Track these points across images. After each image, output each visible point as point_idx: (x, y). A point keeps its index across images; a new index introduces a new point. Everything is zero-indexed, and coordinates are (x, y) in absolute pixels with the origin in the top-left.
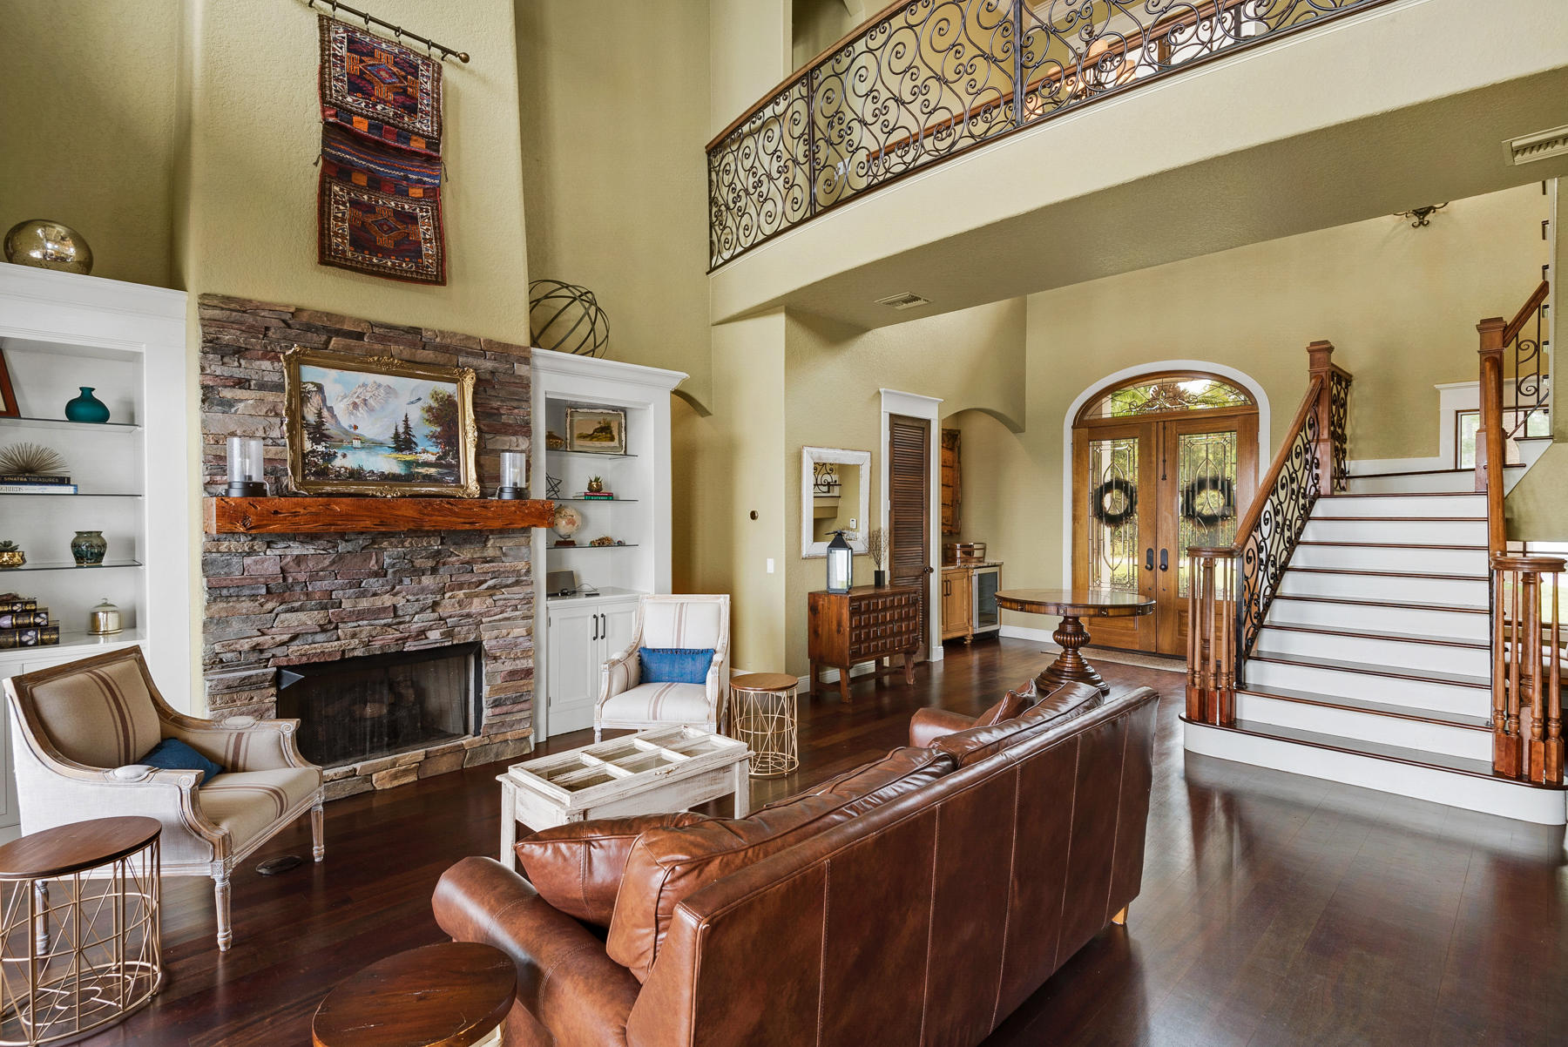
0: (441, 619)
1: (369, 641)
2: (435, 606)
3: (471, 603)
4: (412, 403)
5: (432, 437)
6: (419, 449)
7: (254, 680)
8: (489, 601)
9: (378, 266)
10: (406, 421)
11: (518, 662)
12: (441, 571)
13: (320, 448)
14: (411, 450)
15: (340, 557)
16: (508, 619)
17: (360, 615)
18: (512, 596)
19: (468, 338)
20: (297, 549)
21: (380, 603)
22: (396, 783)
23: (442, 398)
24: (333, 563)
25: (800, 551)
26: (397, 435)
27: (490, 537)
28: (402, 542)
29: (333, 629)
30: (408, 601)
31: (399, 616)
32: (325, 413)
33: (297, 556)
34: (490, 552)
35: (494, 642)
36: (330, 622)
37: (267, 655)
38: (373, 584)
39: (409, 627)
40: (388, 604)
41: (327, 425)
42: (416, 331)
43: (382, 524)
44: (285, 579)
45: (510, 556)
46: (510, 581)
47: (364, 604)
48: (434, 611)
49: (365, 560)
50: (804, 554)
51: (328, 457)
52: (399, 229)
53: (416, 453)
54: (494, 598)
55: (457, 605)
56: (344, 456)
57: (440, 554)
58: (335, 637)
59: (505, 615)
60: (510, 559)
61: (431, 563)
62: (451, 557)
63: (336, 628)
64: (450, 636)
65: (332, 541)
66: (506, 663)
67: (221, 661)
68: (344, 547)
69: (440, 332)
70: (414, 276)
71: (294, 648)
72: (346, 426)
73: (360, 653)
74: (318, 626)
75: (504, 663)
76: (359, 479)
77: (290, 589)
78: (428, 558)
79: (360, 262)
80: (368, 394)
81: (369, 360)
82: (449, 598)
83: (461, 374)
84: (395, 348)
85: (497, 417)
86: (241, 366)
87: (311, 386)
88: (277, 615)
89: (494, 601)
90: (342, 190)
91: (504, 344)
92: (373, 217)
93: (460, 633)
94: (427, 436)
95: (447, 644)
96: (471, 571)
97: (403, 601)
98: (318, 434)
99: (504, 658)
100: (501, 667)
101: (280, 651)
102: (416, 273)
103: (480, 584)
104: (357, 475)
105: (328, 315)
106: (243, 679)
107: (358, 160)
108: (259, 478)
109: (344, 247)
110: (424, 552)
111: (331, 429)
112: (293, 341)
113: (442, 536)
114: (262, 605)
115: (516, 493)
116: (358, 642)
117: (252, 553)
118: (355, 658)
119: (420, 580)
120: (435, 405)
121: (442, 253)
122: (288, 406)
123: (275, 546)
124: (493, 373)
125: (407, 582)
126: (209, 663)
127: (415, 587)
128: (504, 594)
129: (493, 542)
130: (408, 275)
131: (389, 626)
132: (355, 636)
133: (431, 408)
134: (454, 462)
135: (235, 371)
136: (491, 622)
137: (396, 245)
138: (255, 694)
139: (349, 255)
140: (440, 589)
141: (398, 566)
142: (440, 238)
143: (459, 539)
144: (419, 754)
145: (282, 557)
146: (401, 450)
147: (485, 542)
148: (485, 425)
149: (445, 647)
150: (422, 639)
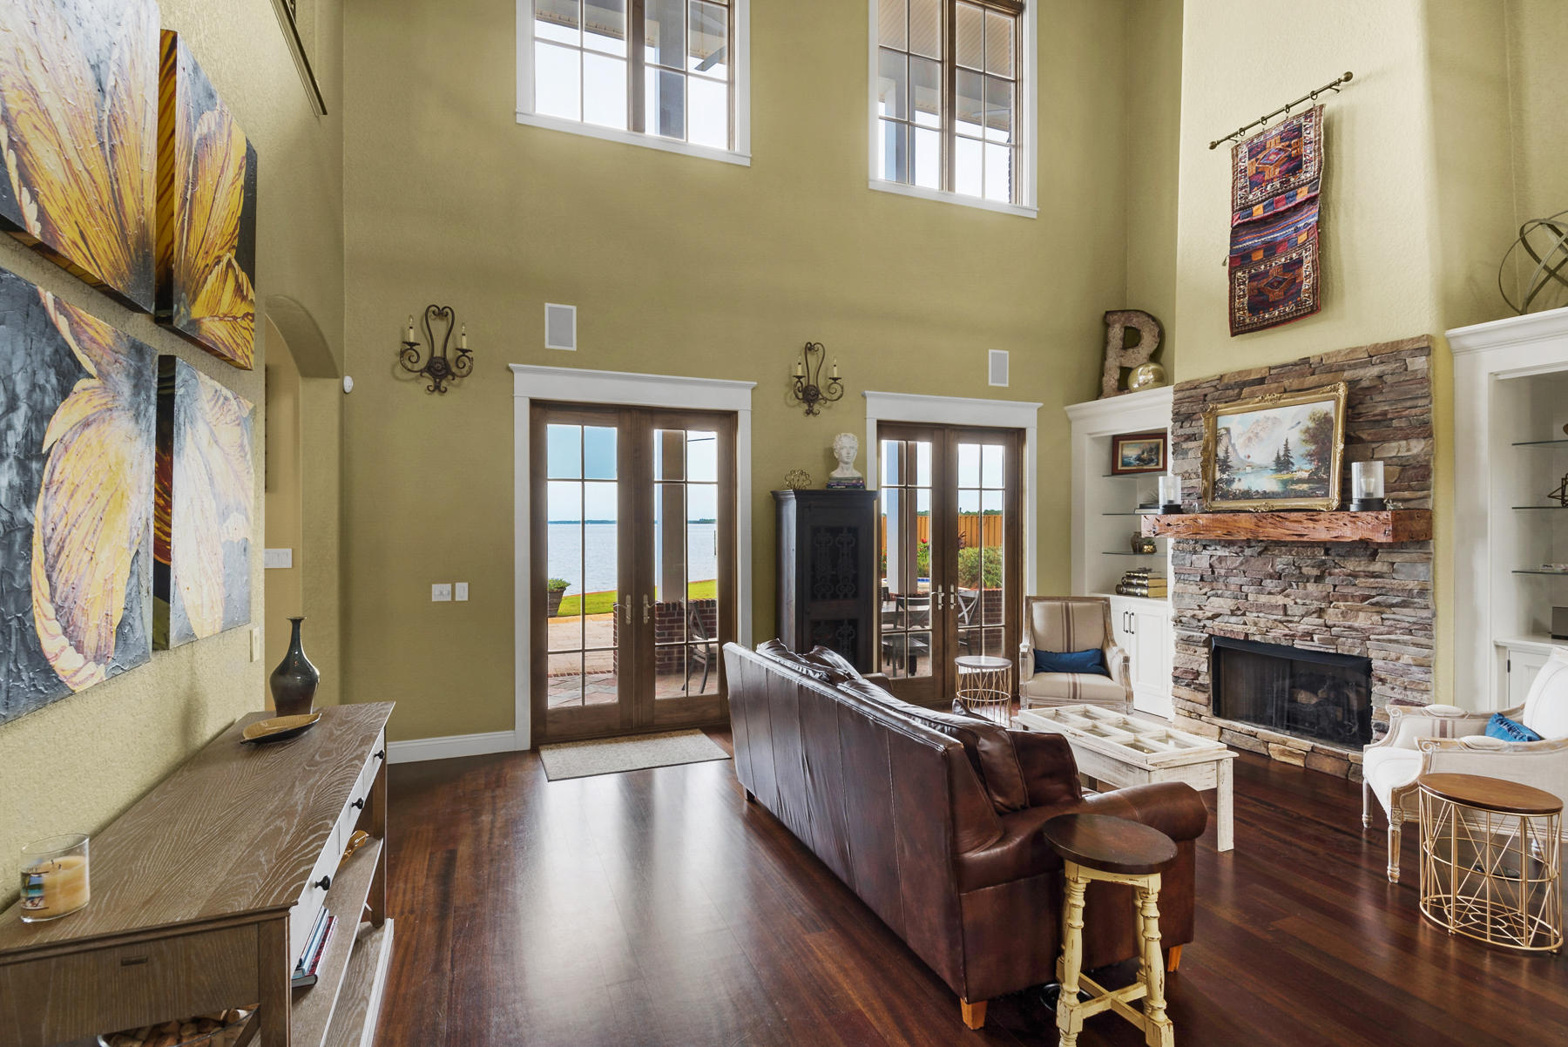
0: (1326, 626)
1: (1267, 631)
2: (1320, 612)
3: (1357, 616)
4: (1293, 428)
5: (1307, 455)
6: (1295, 468)
7: (1195, 639)
8: (1376, 618)
10: (1286, 445)
11: (1409, 693)
12: (1328, 580)
13: (1225, 476)
14: (1288, 469)
15: (1247, 561)
16: (1397, 641)
17: (1260, 608)
18: (1404, 617)
20: (1221, 552)
21: (1275, 601)
23: (1319, 417)
24: (1242, 564)
26: (1278, 457)
27: (1379, 550)
28: (1290, 551)
29: (1241, 615)
30: (1296, 603)
31: (1289, 615)
32: (1230, 449)
33: (1220, 557)
34: (1377, 567)
35: (1381, 663)
36: (1238, 609)
37: (1201, 624)
38: (1269, 584)
39: (1296, 626)
40: (1281, 603)
41: (1231, 459)
42: (1306, 361)
44: (1213, 572)
45: (1403, 573)
46: (1399, 600)
47: (1263, 599)
48: (1320, 617)
49: (1265, 564)
51: (1230, 482)
52: (1287, 278)
54: (1384, 616)
55: (1340, 616)
56: (1240, 480)
57: (1326, 564)
58: (1242, 622)
59: (1393, 637)
60: (1402, 577)
61: (1315, 572)
62: (1335, 567)
63: (1244, 614)
64: (1334, 644)
65: (1240, 547)
66: (1395, 690)
67: (1181, 621)
68: (1248, 552)
69: (1326, 354)
70: (1295, 315)
71: (1215, 623)
72: (1242, 456)
73: (1258, 638)
74: (1232, 611)
75: (1393, 689)
76: (1248, 499)
77: (1216, 580)
78: (1313, 567)
79: (1256, 323)
80: (1260, 428)
81: (1257, 400)
82: (1334, 607)
83: (1336, 390)
84: (1286, 383)
85: (1386, 423)
86: (1191, 426)
87: (1223, 430)
88: (1209, 597)
89: (1382, 619)
90: (1244, 272)
91: (1393, 343)
92: (1265, 281)
93: (1344, 644)
94: (1302, 456)
95: (1331, 651)
96: (1355, 585)
97: (1292, 603)
98: (1225, 466)
99: (1391, 683)
100: (1389, 693)
101: (1209, 623)
102: (1296, 311)
103: (1365, 598)
104: (1247, 495)
105: (1239, 373)
106: (1189, 637)
107: (1256, 241)
108: (1179, 502)
109: (1244, 316)
110: (1309, 561)
111: (1233, 461)
112: (1218, 400)
113: (1327, 547)
114: (1200, 589)
115: (1368, 504)
116: (1258, 630)
117: (1195, 552)
118: (1255, 642)
119: (1305, 586)
120: (1311, 425)
121: (1317, 282)
122: (1205, 449)
123: (1208, 548)
124: (1380, 377)
125: (1295, 586)
126: (1176, 621)
127: (1301, 592)
128: (1394, 613)
129: (1381, 555)
130: (1291, 316)
131: (1281, 622)
132: (1256, 624)
133: (1308, 429)
134: (1325, 477)
135: (1187, 430)
136: (1378, 640)
137: (1285, 294)
138: (1197, 649)
139: (1248, 321)
140: (1324, 597)
141: (1287, 571)
142: (1317, 269)
143: (1342, 551)
144: (1306, 744)
145: (1211, 556)
146: (1280, 471)
147: (1373, 556)
148: (1369, 434)
149: (1329, 653)
150: (1306, 640)
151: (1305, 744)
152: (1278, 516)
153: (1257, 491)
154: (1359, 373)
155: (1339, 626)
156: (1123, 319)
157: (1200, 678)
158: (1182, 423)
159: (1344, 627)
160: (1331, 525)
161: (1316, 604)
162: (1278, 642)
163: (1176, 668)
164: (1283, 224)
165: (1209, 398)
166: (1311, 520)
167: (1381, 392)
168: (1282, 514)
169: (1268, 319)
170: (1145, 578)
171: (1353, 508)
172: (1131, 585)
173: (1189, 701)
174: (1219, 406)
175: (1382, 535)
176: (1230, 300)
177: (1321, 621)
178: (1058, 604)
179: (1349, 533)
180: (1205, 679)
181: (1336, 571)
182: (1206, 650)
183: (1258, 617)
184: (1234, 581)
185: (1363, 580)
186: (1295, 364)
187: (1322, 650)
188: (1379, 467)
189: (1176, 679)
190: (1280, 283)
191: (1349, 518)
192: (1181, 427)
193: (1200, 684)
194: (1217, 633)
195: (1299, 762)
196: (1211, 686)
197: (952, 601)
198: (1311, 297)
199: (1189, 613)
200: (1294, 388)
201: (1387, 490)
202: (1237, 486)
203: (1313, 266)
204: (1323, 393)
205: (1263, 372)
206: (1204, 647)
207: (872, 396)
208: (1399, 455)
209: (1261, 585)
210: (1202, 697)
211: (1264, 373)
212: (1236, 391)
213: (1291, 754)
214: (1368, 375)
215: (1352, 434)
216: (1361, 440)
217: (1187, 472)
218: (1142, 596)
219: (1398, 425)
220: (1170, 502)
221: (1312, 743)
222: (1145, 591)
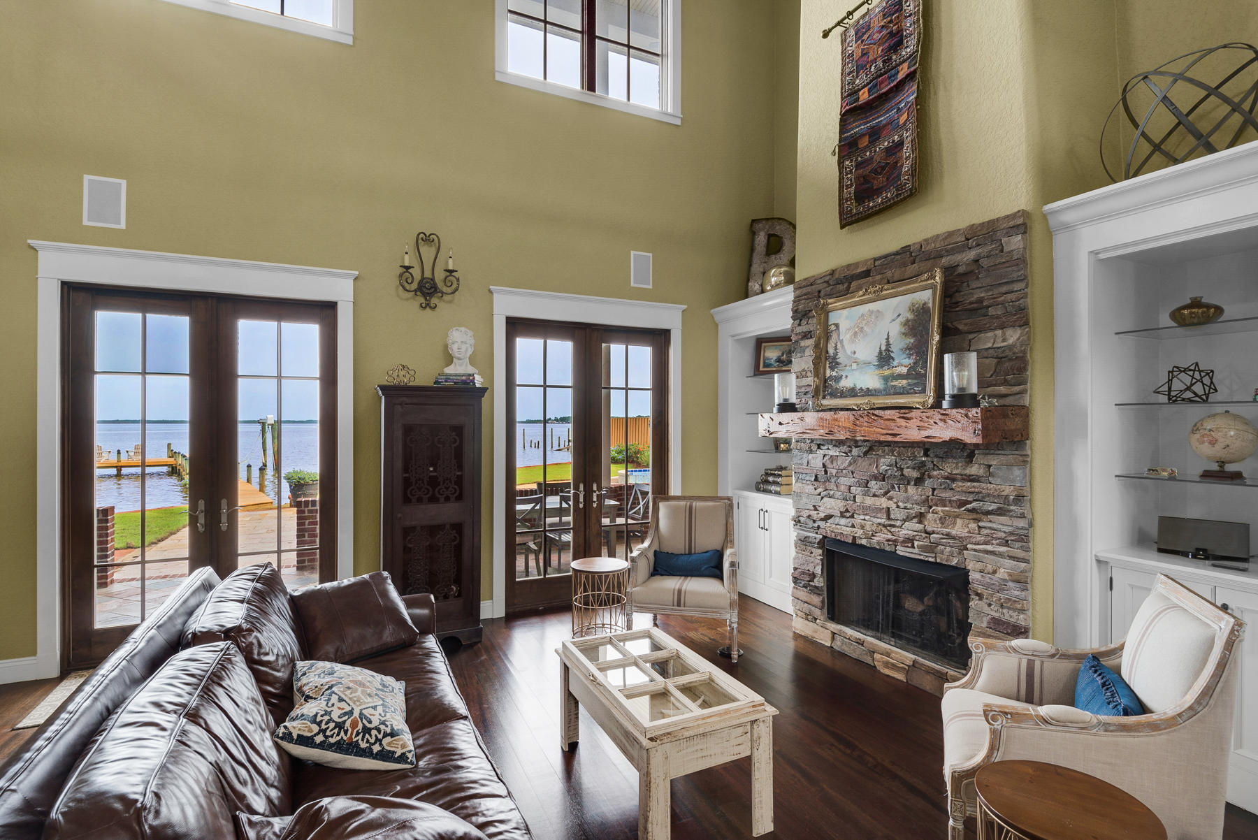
0: (926, 532)
1: (873, 535)
2: (921, 517)
3: (955, 523)
4: (894, 320)
5: (906, 349)
6: (895, 363)
7: (810, 540)
8: (973, 526)
9: (876, 206)
11: (1005, 611)
12: (928, 482)
13: (834, 374)
14: (889, 365)
15: (854, 461)
16: (993, 553)
17: (866, 510)
18: (1000, 527)
19: (951, 234)
20: (833, 452)
21: (878, 504)
23: (917, 308)
24: (850, 464)
26: (880, 353)
27: (976, 452)
28: (892, 451)
29: (850, 517)
30: (898, 507)
31: (892, 519)
32: (839, 346)
33: (831, 456)
34: (974, 470)
35: (978, 576)
36: (847, 511)
37: (816, 525)
38: (874, 486)
39: (899, 531)
40: (884, 506)
41: (840, 355)
42: (906, 249)
44: (826, 472)
45: (999, 477)
46: (993, 507)
47: (869, 501)
48: (920, 522)
49: (870, 465)
51: (838, 379)
52: (890, 163)
53: (893, 367)
54: (981, 524)
55: (938, 522)
56: (847, 377)
57: (925, 466)
58: (850, 524)
59: (989, 548)
60: (998, 481)
61: (915, 474)
62: (934, 470)
63: (852, 516)
64: (933, 552)
65: (850, 447)
66: (992, 607)
67: (799, 521)
68: (855, 451)
69: (926, 240)
70: (896, 200)
71: (828, 524)
72: (849, 353)
73: (864, 542)
74: (841, 513)
75: (990, 605)
76: (854, 396)
77: (828, 480)
78: (914, 468)
79: (861, 213)
80: (864, 322)
81: (861, 293)
82: (933, 513)
83: (934, 278)
84: (889, 274)
85: (983, 311)
86: (807, 323)
87: (833, 326)
88: (822, 498)
89: (979, 527)
90: (851, 161)
91: (988, 222)
92: (870, 168)
93: (942, 552)
94: (902, 350)
95: (930, 559)
96: (952, 489)
97: (894, 506)
98: (835, 364)
99: (987, 599)
100: (986, 609)
101: (822, 524)
102: (897, 196)
103: (962, 503)
104: (852, 392)
105: (848, 266)
106: (806, 537)
107: (862, 127)
108: (794, 400)
109: (852, 206)
110: (910, 462)
111: (841, 358)
112: (830, 296)
113: (927, 447)
114: (815, 489)
115: (961, 400)
116: (864, 533)
117: (811, 452)
118: (862, 546)
119: (906, 489)
120: (910, 316)
121: (916, 163)
122: (817, 346)
123: (822, 447)
124: (976, 261)
125: (897, 489)
126: (795, 521)
127: (902, 495)
128: (990, 521)
129: (979, 458)
130: (892, 202)
131: (885, 526)
132: (862, 527)
133: (908, 321)
134: (922, 371)
135: (804, 328)
136: (975, 550)
137: (888, 179)
138: (813, 550)
139: (854, 211)
140: (924, 502)
141: (890, 472)
142: (916, 149)
143: (940, 452)
144: (908, 657)
145: (824, 456)
146: (882, 367)
147: (970, 458)
148: (966, 325)
149: (928, 562)
150: (907, 547)
151: (906, 657)
152: (874, 414)
153: (861, 389)
154: (958, 258)
155: (937, 533)
156: (767, 227)
157: (816, 580)
158: (801, 320)
159: (943, 534)
160: (922, 424)
161: (917, 509)
162: (882, 547)
163: (795, 569)
164: (888, 106)
165: (822, 294)
166: (903, 418)
167: (978, 278)
168: (877, 412)
169: (872, 208)
170: (780, 476)
171: (945, 404)
172: (767, 482)
173: (807, 603)
174: (829, 301)
175: (972, 435)
176: (840, 190)
177: (921, 527)
178: (682, 503)
179: (942, 432)
180: (820, 582)
181: (935, 473)
182: (820, 551)
183: (864, 520)
184: (844, 481)
185: (960, 484)
186: (897, 253)
187: (922, 558)
188: (973, 357)
189: (796, 580)
190: (883, 168)
191: (940, 417)
192: (799, 325)
193: (815, 587)
194: (829, 535)
195: (901, 677)
196: (825, 589)
197: (595, 499)
198: (911, 179)
199: (805, 513)
200: (895, 279)
201: (981, 384)
202: (845, 384)
203: (912, 147)
204: (921, 281)
205: (869, 263)
206: (818, 548)
207: (499, 292)
208: (995, 346)
209: (867, 487)
210: (816, 600)
211: (870, 265)
212: (846, 285)
213: (894, 667)
214: (965, 259)
215: (949, 324)
216: (957, 332)
217: (804, 370)
218: (777, 493)
219: (994, 313)
220: (785, 400)
221: (913, 657)
222: (778, 489)
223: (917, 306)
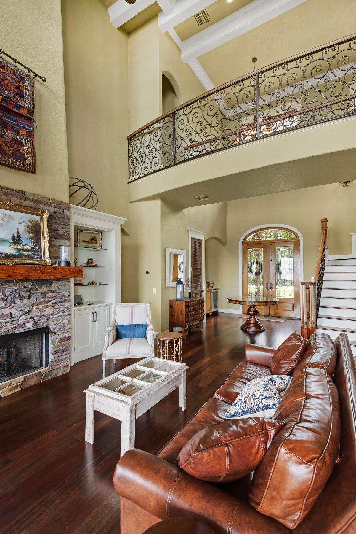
0: (32, 318)
2: (29, 312)
3: (45, 310)
4: (21, 223)
5: (29, 238)
6: (24, 244)
8: (53, 309)
9: (6, 162)
10: (18, 231)
11: (64, 334)
12: (32, 296)
14: (20, 244)
16: (61, 316)
18: (62, 306)
19: (45, 197)
21: (4, 312)
22: (11, 393)
23: (34, 222)
25: (165, 286)
26: (13, 237)
27: (53, 282)
28: (15, 285)
30: (17, 311)
31: (13, 318)
34: (53, 288)
35: (54, 326)
39: (18, 322)
40: (8, 312)
42: (22, 192)
43: (10, 277)
46: (62, 300)
48: (29, 315)
50: (167, 286)
52: (15, 147)
53: (22, 245)
54: (55, 307)
55: (39, 311)
57: (32, 289)
59: (59, 314)
60: (61, 291)
61: (27, 294)
62: (36, 290)
64: (35, 325)
66: (60, 335)
69: (32, 194)
70: (22, 168)
78: (26, 291)
82: (35, 308)
83: (42, 212)
89: (55, 309)
91: (59, 201)
94: (27, 238)
96: (45, 297)
102: (23, 166)
103: (48, 302)
113: (33, 282)
119: (23, 301)
124: (56, 213)
127: (21, 304)
128: (59, 305)
129: (54, 284)
130: (19, 167)
131: (8, 322)
133: (29, 226)
136: (54, 317)
137: (14, 154)
140: (31, 305)
141: (13, 295)
146: (15, 244)
147: (51, 284)
149: (33, 330)
150: (23, 327)
151: (21, 379)
154: (47, 208)
164: (14, 118)
167: (55, 219)
181: (37, 292)
185: (49, 294)
187: (30, 329)
188: (69, 249)
195: (19, 389)
198: (31, 165)
204: (36, 211)
213: (14, 388)
219: (60, 234)
221: (24, 376)
223: (33, 221)
